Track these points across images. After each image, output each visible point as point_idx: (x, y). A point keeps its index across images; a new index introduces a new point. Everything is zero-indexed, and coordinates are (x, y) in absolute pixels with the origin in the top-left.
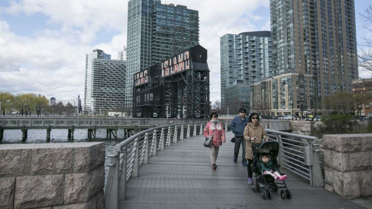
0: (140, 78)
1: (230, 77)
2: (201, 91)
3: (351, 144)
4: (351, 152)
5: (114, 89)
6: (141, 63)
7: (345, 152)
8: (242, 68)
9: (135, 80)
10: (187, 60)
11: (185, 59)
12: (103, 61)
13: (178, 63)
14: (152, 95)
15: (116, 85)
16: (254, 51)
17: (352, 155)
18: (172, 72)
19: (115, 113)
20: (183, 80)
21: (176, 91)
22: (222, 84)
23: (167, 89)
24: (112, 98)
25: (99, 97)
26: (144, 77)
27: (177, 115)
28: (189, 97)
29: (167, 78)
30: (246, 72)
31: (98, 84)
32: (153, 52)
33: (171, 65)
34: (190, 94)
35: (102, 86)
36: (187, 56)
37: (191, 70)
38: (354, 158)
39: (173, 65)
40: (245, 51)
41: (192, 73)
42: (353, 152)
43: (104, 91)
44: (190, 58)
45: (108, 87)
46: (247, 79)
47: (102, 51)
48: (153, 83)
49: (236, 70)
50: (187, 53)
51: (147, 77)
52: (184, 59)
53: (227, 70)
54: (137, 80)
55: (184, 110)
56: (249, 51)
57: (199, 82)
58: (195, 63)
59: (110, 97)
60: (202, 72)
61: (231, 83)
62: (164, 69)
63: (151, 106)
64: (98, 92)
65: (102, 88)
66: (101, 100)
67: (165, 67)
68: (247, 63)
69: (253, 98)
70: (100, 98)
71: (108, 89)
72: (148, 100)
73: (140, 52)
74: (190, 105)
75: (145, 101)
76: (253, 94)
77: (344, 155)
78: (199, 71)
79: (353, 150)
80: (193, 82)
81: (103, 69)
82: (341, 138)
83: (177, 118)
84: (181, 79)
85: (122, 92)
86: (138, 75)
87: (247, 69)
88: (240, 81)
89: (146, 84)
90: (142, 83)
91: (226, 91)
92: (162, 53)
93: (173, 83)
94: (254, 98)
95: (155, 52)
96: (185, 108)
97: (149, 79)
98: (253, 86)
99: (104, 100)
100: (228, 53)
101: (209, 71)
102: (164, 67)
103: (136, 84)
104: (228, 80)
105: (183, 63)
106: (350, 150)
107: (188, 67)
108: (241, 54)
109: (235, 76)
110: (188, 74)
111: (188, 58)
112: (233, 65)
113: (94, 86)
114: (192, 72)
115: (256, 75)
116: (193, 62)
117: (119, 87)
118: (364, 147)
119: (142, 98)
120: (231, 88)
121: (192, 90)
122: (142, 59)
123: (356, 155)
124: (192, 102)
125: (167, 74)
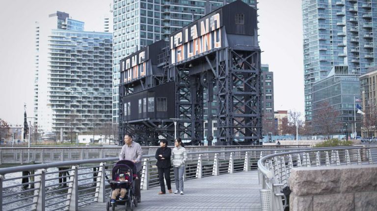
0: (132, 68)
1: (321, 61)
2: (246, 90)
3: (316, 181)
4: (316, 194)
5: (91, 89)
6: (142, 36)
7: (303, 195)
8: (345, 42)
9: (123, 72)
10: (217, 30)
11: (213, 29)
12: (68, 35)
13: (200, 37)
14: (151, 100)
15: (96, 81)
16: (368, 9)
17: (317, 200)
18: (191, 55)
19: (91, 137)
20: (210, 71)
21: (201, 92)
22: (307, 76)
23: (181, 87)
24: (89, 107)
25: (62, 106)
26: (138, 65)
27: (203, 139)
28: (221, 103)
29: (181, 66)
30: (353, 50)
31: (60, 80)
32: (165, 14)
33: (187, 40)
34: (223, 97)
35: (67, 85)
36: (216, 22)
37: (224, 49)
38: (321, 204)
39: (191, 41)
40: (351, 9)
41: (226, 56)
42: (320, 194)
43: (73, 93)
44: (221, 27)
45: (79, 85)
46: (357, 64)
47: (67, 15)
48: (155, 76)
49: (333, 47)
50: (217, 17)
51: (144, 65)
52: (210, 28)
53: (316, 47)
54: (126, 71)
55: (214, 129)
56: (359, 8)
57: (243, 73)
58: (233, 37)
59: (84, 106)
60: (245, 53)
61: (324, 72)
62: (176, 48)
63: (151, 122)
64: (60, 97)
65: (68, 89)
66: (67, 111)
67: (177, 45)
68: (356, 33)
69: (366, 101)
70: (65, 108)
71: (80, 89)
72: (145, 111)
73: (139, 16)
74: (224, 119)
75: (140, 112)
76: (367, 94)
77: (302, 199)
78: (239, 52)
79: (319, 191)
80: (227, 72)
81: (68, 51)
82: (297, 171)
83: (203, 144)
84: (208, 68)
85: (107, 95)
86: (128, 61)
87: (356, 43)
88: (341, 68)
89: (144, 79)
90: (136, 76)
91: (314, 88)
92: (183, 16)
93: (194, 76)
94: (369, 102)
95: (169, 14)
96: (215, 125)
97: (148, 70)
98: (367, 78)
99: (72, 111)
100: (317, 12)
101: (260, 51)
102: (174, 45)
103: (125, 80)
104: (318, 67)
105: (210, 35)
106: (315, 191)
107: (218, 45)
108: (343, 16)
109: (333, 58)
110: (219, 58)
111: (218, 26)
112: (327, 37)
113: (52, 84)
114: (226, 53)
115: (373, 56)
116: (227, 33)
117: (101, 86)
118: (343, 186)
119: (134, 108)
120: (326, 83)
121: (227, 89)
122: (142, 28)
123: (326, 199)
124: (227, 113)
125: (181, 58)
